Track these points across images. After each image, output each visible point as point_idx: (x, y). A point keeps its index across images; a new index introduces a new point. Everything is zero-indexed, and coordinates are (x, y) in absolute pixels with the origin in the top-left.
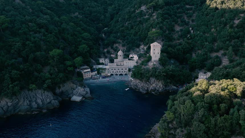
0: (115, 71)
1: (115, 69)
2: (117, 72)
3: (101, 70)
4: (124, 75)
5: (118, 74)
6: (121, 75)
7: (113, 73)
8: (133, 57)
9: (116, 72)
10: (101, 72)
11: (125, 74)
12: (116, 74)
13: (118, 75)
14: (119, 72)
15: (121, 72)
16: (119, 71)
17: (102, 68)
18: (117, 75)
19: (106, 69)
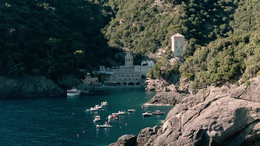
0: (122, 78)
1: (123, 76)
2: (126, 80)
3: (103, 77)
4: (135, 85)
5: (127, 83)
6: (131, 84)
7: (120, 82)
8: (147, 64)
9: (124, 80)
10: (103, 79)
11: (136, 83)
12: (123, 82)
13: (127, 85)
14: (128, 80)
15: (131, 80)
16: (128, 78)
17: (104, 73)
18: (125, 84)
19: (110, 75)
